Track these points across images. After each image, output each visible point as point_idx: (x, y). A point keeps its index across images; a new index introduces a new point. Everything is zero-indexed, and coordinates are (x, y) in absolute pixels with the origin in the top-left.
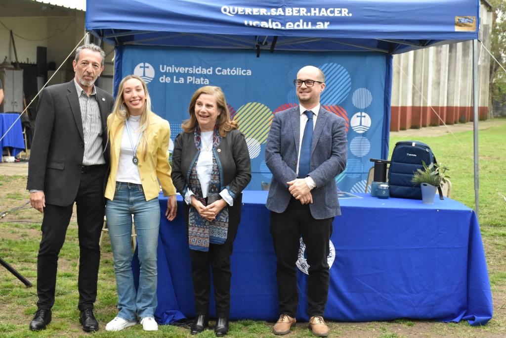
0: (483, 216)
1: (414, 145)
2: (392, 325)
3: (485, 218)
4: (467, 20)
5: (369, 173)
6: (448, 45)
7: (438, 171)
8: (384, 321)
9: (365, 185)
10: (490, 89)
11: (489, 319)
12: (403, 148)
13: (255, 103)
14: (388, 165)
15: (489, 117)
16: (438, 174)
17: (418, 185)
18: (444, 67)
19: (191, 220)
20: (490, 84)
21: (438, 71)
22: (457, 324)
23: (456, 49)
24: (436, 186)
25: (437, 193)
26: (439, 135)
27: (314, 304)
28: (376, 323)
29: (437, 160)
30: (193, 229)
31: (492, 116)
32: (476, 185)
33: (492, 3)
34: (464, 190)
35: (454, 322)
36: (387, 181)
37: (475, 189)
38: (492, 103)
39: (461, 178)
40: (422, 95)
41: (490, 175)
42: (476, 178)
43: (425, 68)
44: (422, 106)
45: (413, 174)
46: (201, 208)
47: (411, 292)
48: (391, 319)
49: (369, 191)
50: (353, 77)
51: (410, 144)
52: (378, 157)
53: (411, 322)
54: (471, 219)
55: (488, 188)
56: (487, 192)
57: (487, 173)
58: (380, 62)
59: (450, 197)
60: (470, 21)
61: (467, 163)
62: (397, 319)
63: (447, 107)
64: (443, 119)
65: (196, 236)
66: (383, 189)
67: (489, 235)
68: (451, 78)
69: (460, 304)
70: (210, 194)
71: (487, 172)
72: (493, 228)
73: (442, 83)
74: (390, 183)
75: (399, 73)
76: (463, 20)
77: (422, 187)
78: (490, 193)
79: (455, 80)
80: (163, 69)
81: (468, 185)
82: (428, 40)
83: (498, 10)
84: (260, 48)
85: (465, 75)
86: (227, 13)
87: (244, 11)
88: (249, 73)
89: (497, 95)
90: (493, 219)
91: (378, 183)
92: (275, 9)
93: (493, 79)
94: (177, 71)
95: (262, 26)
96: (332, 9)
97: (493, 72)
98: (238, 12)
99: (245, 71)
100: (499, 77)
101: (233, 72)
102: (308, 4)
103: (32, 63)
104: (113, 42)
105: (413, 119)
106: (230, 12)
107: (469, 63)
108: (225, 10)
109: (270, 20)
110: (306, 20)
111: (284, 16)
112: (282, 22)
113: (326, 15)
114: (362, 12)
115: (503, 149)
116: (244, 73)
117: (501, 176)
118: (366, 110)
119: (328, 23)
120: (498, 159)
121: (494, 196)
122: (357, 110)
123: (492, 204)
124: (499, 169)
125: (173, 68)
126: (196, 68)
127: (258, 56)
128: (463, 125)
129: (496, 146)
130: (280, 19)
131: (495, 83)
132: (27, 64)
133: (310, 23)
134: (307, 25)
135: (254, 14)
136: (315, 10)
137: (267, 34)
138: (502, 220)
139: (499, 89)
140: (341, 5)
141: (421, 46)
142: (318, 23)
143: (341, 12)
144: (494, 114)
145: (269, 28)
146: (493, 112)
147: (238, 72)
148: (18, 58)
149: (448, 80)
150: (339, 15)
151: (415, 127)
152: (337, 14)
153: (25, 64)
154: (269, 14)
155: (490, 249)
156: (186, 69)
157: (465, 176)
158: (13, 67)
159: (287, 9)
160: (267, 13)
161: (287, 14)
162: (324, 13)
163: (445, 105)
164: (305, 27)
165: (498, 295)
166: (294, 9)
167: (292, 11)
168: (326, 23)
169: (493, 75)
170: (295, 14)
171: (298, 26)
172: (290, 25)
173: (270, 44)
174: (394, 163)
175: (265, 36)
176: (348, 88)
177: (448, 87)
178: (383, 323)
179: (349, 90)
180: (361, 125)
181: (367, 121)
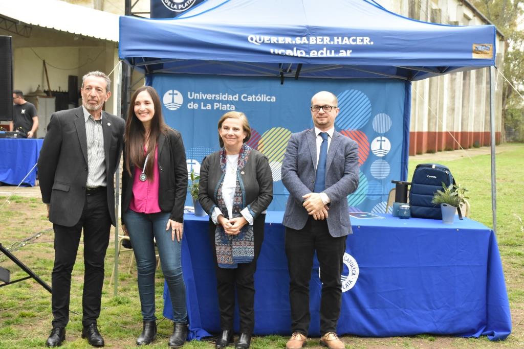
0: (500, 236)
1: (434, 167)
2: (414, 340)
3: (501, 238)
4: (484, 47)
5: (389, 195)
6: (462, 72)
7: (457, 192)
8: (406, 336)
9: (386, 207)
10: (502, 115)
11: (508, 335)
12: (423, 171)
13: (279, 128)
14: (409, 187)
15: (503, 142)
16: (457, 195)
17: (438, 206)
18: (459, 95)
19: (218, 240)
20: (503, 110)
21: (453, 98)
22: (477, 340)
23: (470, 76)
24: (456, 206)
25: (457, 213)
26: (454, 159)
27: (327, 321)
28: (399, 338)
29: (456, 182)
30: (220, 249)
31: (505, 141)
32: (494, 206)
33: (504, 33)
34: (480, 212)
35: (474, 337)
36: (408, 201)
37: (492, 210)
38: (505, 128)
39: (477, 200)
41: (504, 196)
42: (494, 200)
43: (440, 95)
44: (437, 131)
45: (433, 195)
47: (431, 308)
48: (413, 335)
49: (390, 210)
50: (373, 102)
51: (430, 166)
52: (398, 179)
53: (432, 338)
54: (490, 238)
55: (503, 209)
56: (503, 214)
57: (502, 195)
58: (399, 88)
59: (468, 217)
60: (487, 48)
61: (482, 186)
62: (419, 334)
63: (462, 133)
65: (223, 255)
66: (404, 210)
67: (506, 255)
68: (465, 105)
69: (479, 320)
72: (509, 247)
73: (456, 110)
74: (411, 204)
75: (415, 100)
76: (480, 48)
77: (443, 207)
78: (505, 214)
79: (469, 107)
80: (191, 96)
82: (447, 67)
83: (510, 39)
84: (285, 75)
85: (478, 102)
86: (254, 42)
87: (270, 40)
88: (274, 99)
89: (510, 121)
90: (509, 239)
91: (399, 204)
92: (299, 38)
93: (505, 106)
94: (204, 98)
95: (287, 54)
96: (355, 38)
97: (506, 99)
98: (264, 41)
99: (270, 97)
100: (511, 103)
101: (258, 99)
102: (332, 33)
103: (64, 91)
104: (143, 71)
105: (428, 144)
106: (256, 41)
107: (482, 90)
108: (252, 39)
109: (295, 49)
110: (330, 48)
111: (309, 44)
112: (307, 50)
113: (348, 43)
114: (383, 40)
115: (517, 172)
116: (269, 99)
117: (515, 198)
118: (385, 135)
119: (351, 51)
120: (512, 181)
121: (510, 217)
122: (377, 135)
123: (508, 225)
124: (513, 191)
125: (201, 95)
126: (222, 95)
127: (282, 83)
128: (477, 149)
129: (510, 169)
130: (304, 47)
131: (507, 110)
132: (59, 92)
133: (333, 51)
134: (331, 53)
135: (280, 42)
136: (338, 38)
137: (291, 62)
138: (518, 240)
139: (512, 115)
140: (363, 34)
141: (439, 74)
142: (341, 51)
143: (362, 40)
144: (506, 139)
145: (294, 56)
146: (506, 137)
147: (264, 98)
148: (50, 86)
149: (463, 106)
150: (361, 43)
151: (430, 151)
152: (359, 42)
153: (57, 92)
154: (294, 42)
155: (507, 268)
156: (214, 96)
157: (481, 198)
158: (45, 95)
159: (311, 38)
160: (292, 42)
161: (311, 43)
162: (346, 41)
163: (460, 130)
164: (329, 55)
165: (516, 312)
166: (318, 38)
167: (316, 40)
168: (348, 51)
169: (505, 102)
170: (318, 43)
171: (322, 53)
172: (314, 53)
173: (294, 71)
174: (415, 184)
175: (290, 64)
176: (369, 113)
177: (462, 113)
178: (406, 338)
179: (370, 115)
180: (381, 148)
181: (387, 145)
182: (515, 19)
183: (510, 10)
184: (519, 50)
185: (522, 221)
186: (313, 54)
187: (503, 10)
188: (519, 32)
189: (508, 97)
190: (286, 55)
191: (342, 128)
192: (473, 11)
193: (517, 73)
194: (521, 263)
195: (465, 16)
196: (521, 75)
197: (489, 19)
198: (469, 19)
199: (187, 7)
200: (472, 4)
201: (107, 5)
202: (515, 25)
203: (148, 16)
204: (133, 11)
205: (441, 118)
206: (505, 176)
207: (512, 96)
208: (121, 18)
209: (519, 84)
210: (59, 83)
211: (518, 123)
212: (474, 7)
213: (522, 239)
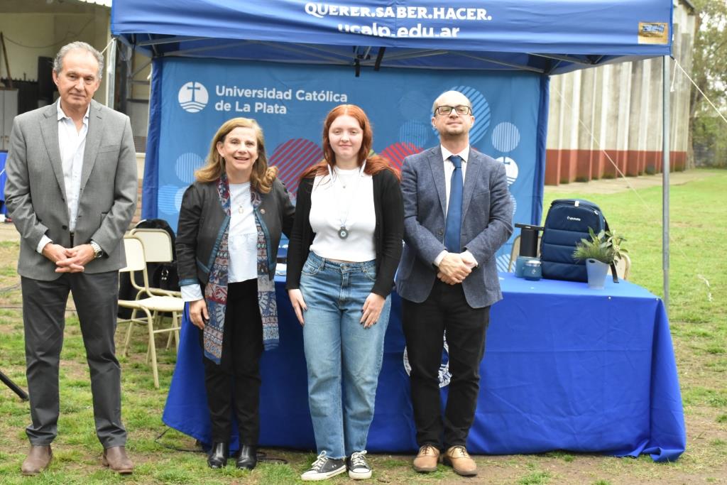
0: (676, 307)
1: (577, 204)
2: (542, 459)
3: (678, 310)
4: (656, 27)
5: (513, 245)
6: (631, 63)
7: (611, 241)
8: (531, 454)
9: (508, 261)
10: (690, 126)
11: (680, 453)
12: (562, 209)
14: (541, 233)
15: (689, 167)
16: (611, 246)
17: (582, 262)
18: (625, 94)
20: (691, 119)
21: (616, 99)
22: (636, 460)
23: (642, 68)
24: (608, 263)
25: (610, 272)
26: (615, 192)
27: (455, 429)
28: (521, 457)
29: (610, 227)
31: (693, 165)
32: (665, 263)
33: (695, 3)
35: (630, 456)
36: (539, 255)
37: (663, 268)
38: (693, 145)
39: (646, 253)
40: (592, 135)
41: (687, 249)
42: (665, 253)
43: (597, 95)
44: (592, 149)
45: (575, 246)
47: (570, 413)
48: (543, 451)
49: (514, 267)
50: (493, 106)
51: (572, 203)
52: (527, 222)
53: (570, 456)
54: (656, 311)
55: (683, 267)
56: (682, 274)
57: (684, 247)
58: (532, 85)
59: (628, 280)
60: (660, 29)
61: (654, 233)
62: (551, 451)
63: (629, 152)
64: (621, 170)
66: (532, 267)
67: (684, 335)
68: (634, 110)
69: (639, 432)
71: (683, 245)
72: (689, 324)
73: (621, 118)
74: (542, 259)
75: (559, 101)
76: (649, 28)
77: (589, 265)
78: (686, 275)
79: (640, 113)
80: (220, 91)
81: (655, 263)
82: (599, 56)
83: (704, 13)
84: (361, 63)
86: (314, 13)
87: (338, 11)
88: (345, 98)
89: (700, 135)
90: (691, 312)
91: (525, 258)
92: (381, 9)
93: (694, 112)
94: (240, 95)
95: (363, 32)
96: (464, 10)
97: (695, 103)
98: (328, 12)
99: (339, 95)
100: (704, 109)
101: (322, 97)
102: (429, 2)
103: (32, 80)
104: (150, 52)
105: (579, 168)
106: (317, 12)
107: (661, 89)
108: (311, 9)
109: (375, 25)
110: (427, 24)
111: (395, 18)
112: (392, 27)
113: (454, 18)
114: (507, 14)
115: (708, 213)
116: (338, 98)
117: (703, 252)
118: (511, 155)
119: (458, 29)
120: (700, 226)
121: (693, 278)
122: (498, 154)
123: (690, 291)
124: (700, 241)
125: (235, 90)
126: (268, 91)
127: (357, 75)
128: (650, 177)
129: (698, 208)
130: (388, 23)
131: (697, 118)
132: (24, 82)
133: (431, 29)
134: (428, 31)
135: (353, 14)
136: (439, 10)
137: (370, 44)
138: (703, 314)
139: (704, 126)
140: (476, 4)
141: (590, 65)
142: (443, 29)
143: (476, 14)
144: (695, 162)
145: (373, 36)
146: (695, 159)
147: (329, 97)
148: (11, 72)
149: (631, 112)
150: (474, 18)
151: (581, 179)
152: (470, 17)
153: (20, 81)
154: (373, 15)
155: (685, 354)
156: (254, 91)
157: (652, 250)
158: (3, 85)
159: (399, 9)
160: (370, 14)
161: (399, 16)
162: (452, 15)
163: (626, 149)
164: (425, 35)
165: (694, 419)
166: (410, 8)
167: (407, 12)
168: (454, 29)
169: (694, 106)
170: (410, 16)
171: (415, 32)
172: (403, 31)
173: (374, 58)
174: (548, 230)
175: (368, 47)
176: (486, 122)
177: (630, 122)
178: (530, 456)
179: (488, 124)
184: (716, 29)
185: (711, 285)
186: (402, 33)
189: (698, 100)
190: (362, 34)
193: (713, 64)
194: (706, 349)
205: (598, 129)
206: (690, 219)
209: (716, 79)
210: (24, 68)
211: (714, 138)
213: (708, 313)
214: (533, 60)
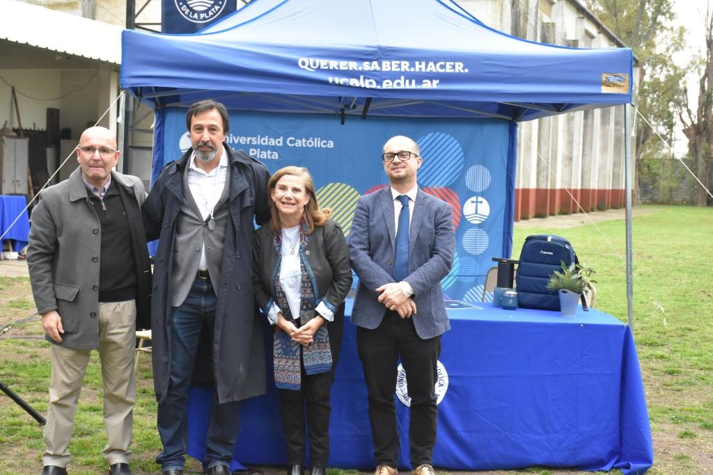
0: (636, 332)
1: (549, 240)
3: (638, 334)
4: (618, 78)
5: (487, 276)
6: (583, 112)
7: (581, 273)
8: (511, 469)
9: (483, 292)
10: (636, 166)
11: (648, 467)
12: (534, 245)
13: (338, 184)
14: (516, 266)
16: (581, 278)
17: (555, 293)
18: (578, 138)
19: (277, 349)
20: (636, 160)
21: (570, 143)
22: (607, 474)
23: (593, 115)
24: (579, 293)
25: (580, 302)
26: (571, 226)
27: (419, 448)
28: (502, 472)
30: (279, 362)
31: (639, 201)
32: (629, 292)
33: (639, 56)
34: (608, 298)
35: (602, 471)
36: (515, 285)
37: (628, 297)
38: (639, 184)
39: (603, 282)
40: (549, 175)
42: (629, 284)
44: (549, 188)
45: (549, 278)
46: (293, 331)
47: (546, 432)
48: (521, 467)
49: (490, 297)
50: (466, 151)
51: (545, 238)
52: (499, 256)
53: (547, 471)
54: (623, 338)
55: (640, 296)
56: (638, 301)
57: (637, 276)
58: (501, 131)
59: (594, 306)
60: (621, 79)
61: (609, 263)
62: (529, 467)
63: (582, 190)
65: (283, 370)
66: (509, 297)
67: (644, 358)
68: (586, 153)
69: (611, 448)
70: (302, 312)
71: (636, 274)
72: (647, 347)
73: (574, 159)
74: (518, 290)
76: (612, 79)
77: (562, 295)
78: (641, 303)
79: (591, 155)
82: (565, 104)
83: (647, 65)
84: (346, 112)
85: (604, 149)
86: (306, 67)
87: (328, 65)
88: (331, 144)
89: (645, 175)
90: (648, 336)
91: (502, 289)
92: (368, 63)
93: (640, 155)
94: (236, 142)
95: (351, 84)
96: (443, 63)
97: (641, 145)
98: (320, 66)
99: (325, 142)
100: (648, 151)
101: (310, 143)
102: (412, 56)
103: (41, 130)
104: (153, 104)
105: (537, 206)
106: (309, 66)
107: (610, 133)
108: (303, 63)
109: (362, 77)
110: (409, 76)
111: (381, 71)
112: (378, 79)
113: (434, 70)
114: (481, 67)
115: (656, 245)
116: (324, 144)
117: (655, 281)
118: (482, 194)
119: (438, 81)
120: (650, 257)
121: (648, 305)
122: (470, 194)
123: (646, 316)
124: (651, 271)
125: (231, 138)
126: (261, 138)
127: (343, 123)
128: (602, 213)
129: (646, 240)
130: (374, 75)
131: (642, 159)
132: (34, 131)
133: (414, 81)
134: (410, 83)
135: (342, 68)
136: (420, 64)
137: (356, 95)
138: (659, 337)
139: (648, 167)
140: (454, 58)
141: (555, 112)
142: (424, 81)
143: (454, 67)
144: (641, 199)
145: (360, 87)
146: (641, 196)
147: (317, 143)
148: (22, 122)
149: (583, 155)
150: (452, 71)
151: (540, 215)
152: (448, 70)
153: (30, 130)
154: (360, 69)
155: (646, 375)
156: (249, 139)
157: (609, 280)
158: (14, 134)
159: (384, 63)
160: (358, 67)
161: (384, 69)
162: (432, 68)
163: (579, 187)
164: (408, 86)
165: (658, 435)
166: (394, 62)
167: (391, 65)
168: (434, 81)
169: (640, 148)
170: (394, 69)
171: (399, 84)
172: (388, 83)
173: (360, 108)
174: (523, 263)
175: (354, 98)
176: (461, 165)
177: (583, 164)
178: (511, 472)
179: (462, 167)
180: (476, 213)
181: (485, 208)
182: (653, 37)
183: (646, 25)
184: (658, 79)
185: (665, 311)
186: (387, 85)
187: (638, 25)
188: (658, 55)
189: (643, 142)
190: (350, 86)
191: (425, 185)
192: (598, 25)
193: (656, 111)
194: (664, 370)
195: (587, 33)
196: (661, 113)
197: (620, 37)
198: (592, 37)
199: (212, 16)
200: (596, 17)
201: (100, 12)
202: (654, 46)
203: (159, 28)
204: (137, 20)
205: (554, 169)
206: (641, 251)
207: (649, 141)
208: (124, 33)
209: (659, 124)
210: (34, 119)
211: (658, 177)
212: (599, 20)
213: (664, 337)
214: (502, 108)
